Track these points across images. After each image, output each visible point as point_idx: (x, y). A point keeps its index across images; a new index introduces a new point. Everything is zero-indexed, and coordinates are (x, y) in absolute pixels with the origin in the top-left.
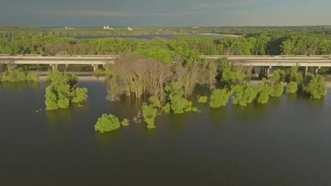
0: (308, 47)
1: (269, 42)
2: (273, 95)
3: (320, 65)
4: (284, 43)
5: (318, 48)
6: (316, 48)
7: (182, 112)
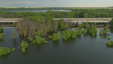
0: (93, 15)
1: (80, 13)
2: (78, 34)
3: (96, 22)
4: (85, 13)
5: (96, 15)
6: (95, 15)
7: (40, 43)
